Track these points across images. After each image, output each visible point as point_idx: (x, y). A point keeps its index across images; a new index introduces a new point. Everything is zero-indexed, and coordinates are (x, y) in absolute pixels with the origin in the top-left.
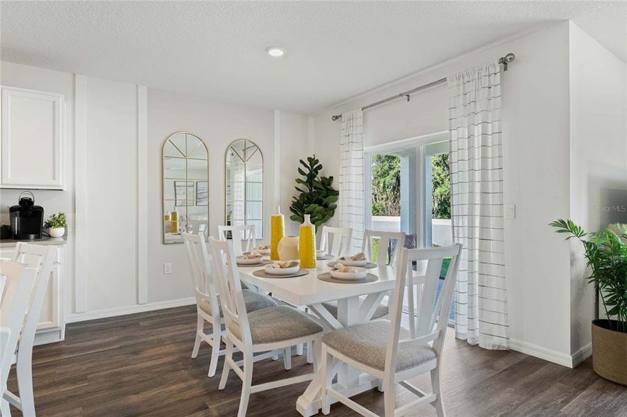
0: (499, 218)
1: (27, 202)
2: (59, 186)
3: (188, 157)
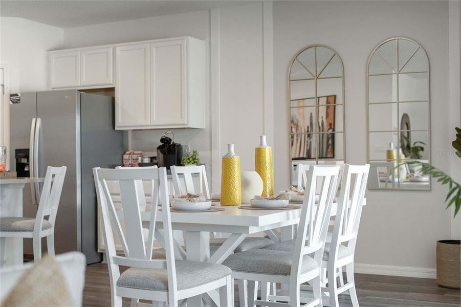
1: (166, 141)
2: (185, 124)
3: (318, 77)
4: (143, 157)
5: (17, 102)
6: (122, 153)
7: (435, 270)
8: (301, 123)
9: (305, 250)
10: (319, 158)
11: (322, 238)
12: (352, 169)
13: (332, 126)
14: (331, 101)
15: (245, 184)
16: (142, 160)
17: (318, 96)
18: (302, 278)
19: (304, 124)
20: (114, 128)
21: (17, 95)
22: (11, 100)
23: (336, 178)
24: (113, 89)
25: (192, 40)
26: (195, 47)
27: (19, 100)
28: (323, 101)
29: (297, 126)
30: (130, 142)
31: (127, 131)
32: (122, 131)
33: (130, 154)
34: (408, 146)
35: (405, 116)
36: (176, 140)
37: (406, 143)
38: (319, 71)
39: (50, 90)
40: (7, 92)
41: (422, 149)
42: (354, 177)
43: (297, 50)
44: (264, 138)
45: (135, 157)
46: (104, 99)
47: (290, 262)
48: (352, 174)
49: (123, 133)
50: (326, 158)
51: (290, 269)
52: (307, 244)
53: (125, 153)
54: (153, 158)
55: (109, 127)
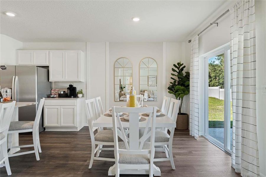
0: (254, 94)
1: (71, 86)
2: (79, 80)
3: (124, 67)
5: (4, 69)
6: (51, 90)
16: (60, 92)
20: (48, 81)
21: (4, 66)
22: (1, 68)
24: (48, 67)
27: (6, 68)
32: (51, 82)
33: (54, 90)
39: (18, 65)
45: (56, 91)
46: (45, 70)
53: (52, 90)
54: (64, 92)
55: (46, 80)
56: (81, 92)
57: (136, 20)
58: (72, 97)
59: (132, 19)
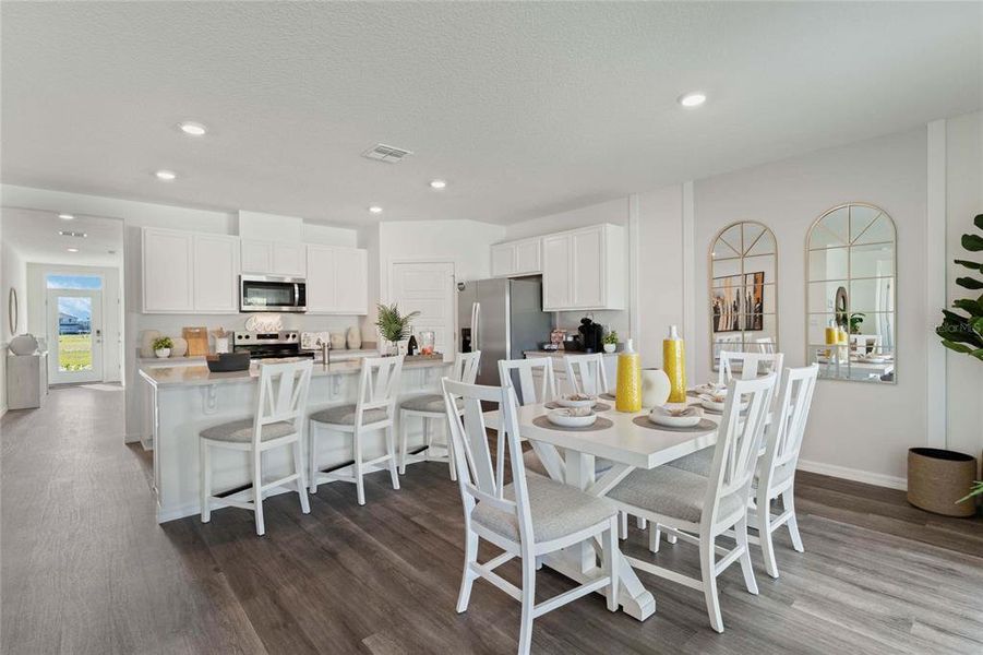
1: (586, 322)
3: (744, 256)
4: (567, 336)
5: (463, 290)
7: (906, 480)
8: (727, 299)
9: (722, 491)
10: (746, 330)
11: (749, 467)
12: (794, 374)
13: (760, 301)
14: (759, 278)
15: (647, 385)
16: (567, 338)
17: (745, 272)
18: (718, 528)
19: (730, 299)
20: (542, 310)
21: (464, 284)
22: (459, 288)
23: (770, 393)
24: (541, 276)
25: (610, 228)
26: (613, 233)
27: (465, 288)
28: (751, 280)
29: (723, 301)
30: (558, 321)
31: (555, 313)
32: (550, 313)
33: (557, 332)
34: (845, 318)
35: (841, 290)
36: (596, 320)
37: (841, 314)
38: (745, 250)
40: (457, 281)
41: (861, 320)
42: (796, 384)
43: (722, 227)
44: (674, 328)
45: (561, 335)
46: (533, 284)
47: (701, 504)
48: (794, 381)
49: (550, 314)
50: (754, 329)
51: (700, 514)
52: (726, 481)
53: (552, 332)
54: (575, 337)
55: (537, 309)
56: (613, 340)
57: (693, 101)
58: (589, 350)
59: (679, 100)
